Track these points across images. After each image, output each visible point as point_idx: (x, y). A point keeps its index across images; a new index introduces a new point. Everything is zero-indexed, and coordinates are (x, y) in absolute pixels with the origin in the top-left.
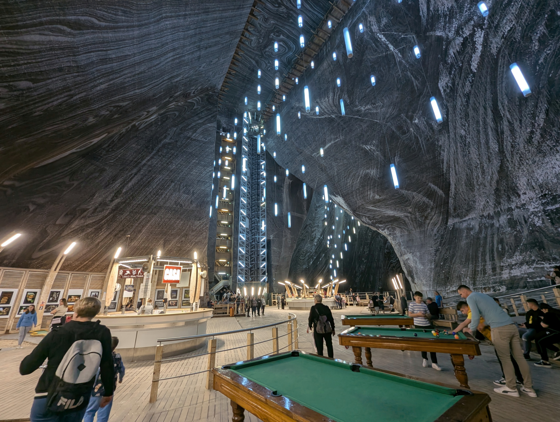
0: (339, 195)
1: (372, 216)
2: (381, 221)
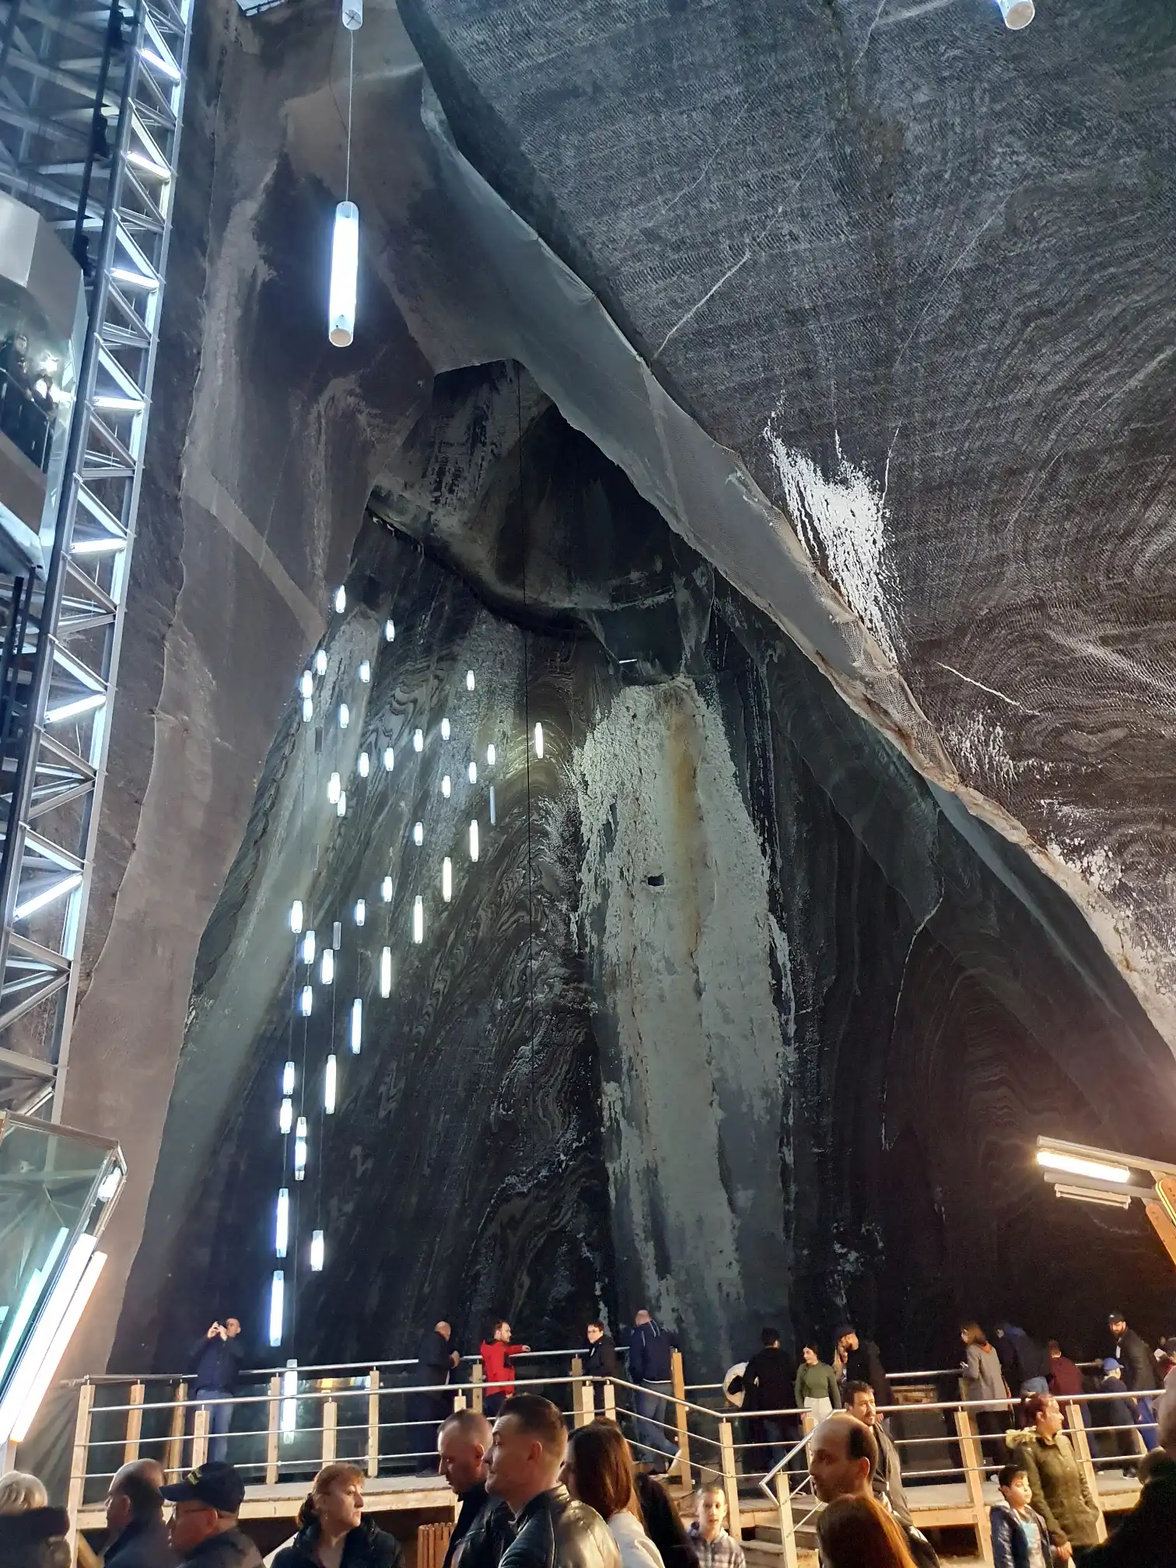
0: (875, 473)
1: (1051, 721)
2: (1098, 776)
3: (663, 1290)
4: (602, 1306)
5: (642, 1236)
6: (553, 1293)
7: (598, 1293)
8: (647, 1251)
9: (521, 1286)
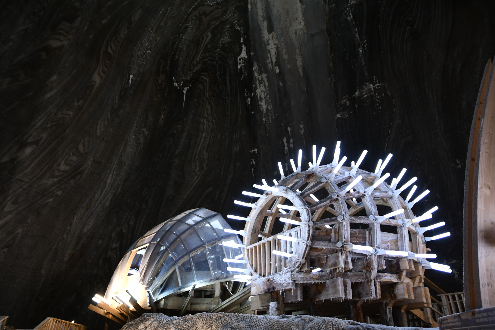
3: (271, 38)
4: (243, 46)
5: (262, 19)
6: (222, 40)
7: (242, 41)
8: (264, 25)
9: (207, 37)
